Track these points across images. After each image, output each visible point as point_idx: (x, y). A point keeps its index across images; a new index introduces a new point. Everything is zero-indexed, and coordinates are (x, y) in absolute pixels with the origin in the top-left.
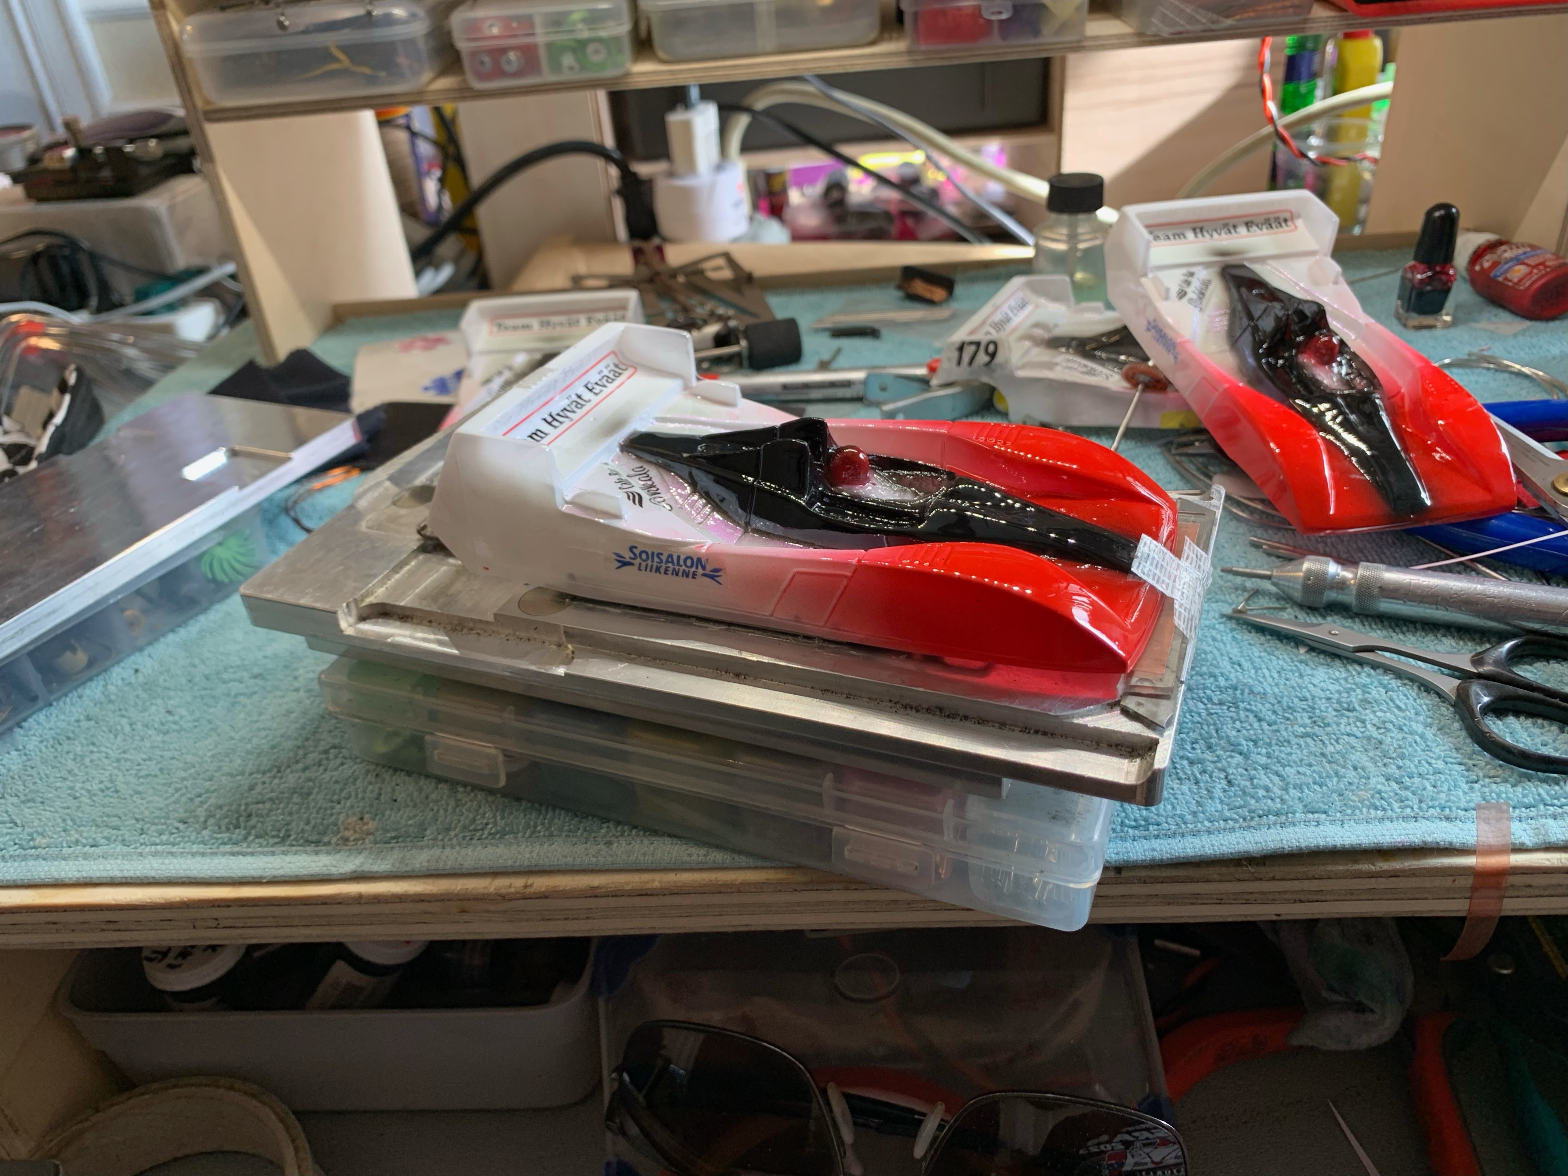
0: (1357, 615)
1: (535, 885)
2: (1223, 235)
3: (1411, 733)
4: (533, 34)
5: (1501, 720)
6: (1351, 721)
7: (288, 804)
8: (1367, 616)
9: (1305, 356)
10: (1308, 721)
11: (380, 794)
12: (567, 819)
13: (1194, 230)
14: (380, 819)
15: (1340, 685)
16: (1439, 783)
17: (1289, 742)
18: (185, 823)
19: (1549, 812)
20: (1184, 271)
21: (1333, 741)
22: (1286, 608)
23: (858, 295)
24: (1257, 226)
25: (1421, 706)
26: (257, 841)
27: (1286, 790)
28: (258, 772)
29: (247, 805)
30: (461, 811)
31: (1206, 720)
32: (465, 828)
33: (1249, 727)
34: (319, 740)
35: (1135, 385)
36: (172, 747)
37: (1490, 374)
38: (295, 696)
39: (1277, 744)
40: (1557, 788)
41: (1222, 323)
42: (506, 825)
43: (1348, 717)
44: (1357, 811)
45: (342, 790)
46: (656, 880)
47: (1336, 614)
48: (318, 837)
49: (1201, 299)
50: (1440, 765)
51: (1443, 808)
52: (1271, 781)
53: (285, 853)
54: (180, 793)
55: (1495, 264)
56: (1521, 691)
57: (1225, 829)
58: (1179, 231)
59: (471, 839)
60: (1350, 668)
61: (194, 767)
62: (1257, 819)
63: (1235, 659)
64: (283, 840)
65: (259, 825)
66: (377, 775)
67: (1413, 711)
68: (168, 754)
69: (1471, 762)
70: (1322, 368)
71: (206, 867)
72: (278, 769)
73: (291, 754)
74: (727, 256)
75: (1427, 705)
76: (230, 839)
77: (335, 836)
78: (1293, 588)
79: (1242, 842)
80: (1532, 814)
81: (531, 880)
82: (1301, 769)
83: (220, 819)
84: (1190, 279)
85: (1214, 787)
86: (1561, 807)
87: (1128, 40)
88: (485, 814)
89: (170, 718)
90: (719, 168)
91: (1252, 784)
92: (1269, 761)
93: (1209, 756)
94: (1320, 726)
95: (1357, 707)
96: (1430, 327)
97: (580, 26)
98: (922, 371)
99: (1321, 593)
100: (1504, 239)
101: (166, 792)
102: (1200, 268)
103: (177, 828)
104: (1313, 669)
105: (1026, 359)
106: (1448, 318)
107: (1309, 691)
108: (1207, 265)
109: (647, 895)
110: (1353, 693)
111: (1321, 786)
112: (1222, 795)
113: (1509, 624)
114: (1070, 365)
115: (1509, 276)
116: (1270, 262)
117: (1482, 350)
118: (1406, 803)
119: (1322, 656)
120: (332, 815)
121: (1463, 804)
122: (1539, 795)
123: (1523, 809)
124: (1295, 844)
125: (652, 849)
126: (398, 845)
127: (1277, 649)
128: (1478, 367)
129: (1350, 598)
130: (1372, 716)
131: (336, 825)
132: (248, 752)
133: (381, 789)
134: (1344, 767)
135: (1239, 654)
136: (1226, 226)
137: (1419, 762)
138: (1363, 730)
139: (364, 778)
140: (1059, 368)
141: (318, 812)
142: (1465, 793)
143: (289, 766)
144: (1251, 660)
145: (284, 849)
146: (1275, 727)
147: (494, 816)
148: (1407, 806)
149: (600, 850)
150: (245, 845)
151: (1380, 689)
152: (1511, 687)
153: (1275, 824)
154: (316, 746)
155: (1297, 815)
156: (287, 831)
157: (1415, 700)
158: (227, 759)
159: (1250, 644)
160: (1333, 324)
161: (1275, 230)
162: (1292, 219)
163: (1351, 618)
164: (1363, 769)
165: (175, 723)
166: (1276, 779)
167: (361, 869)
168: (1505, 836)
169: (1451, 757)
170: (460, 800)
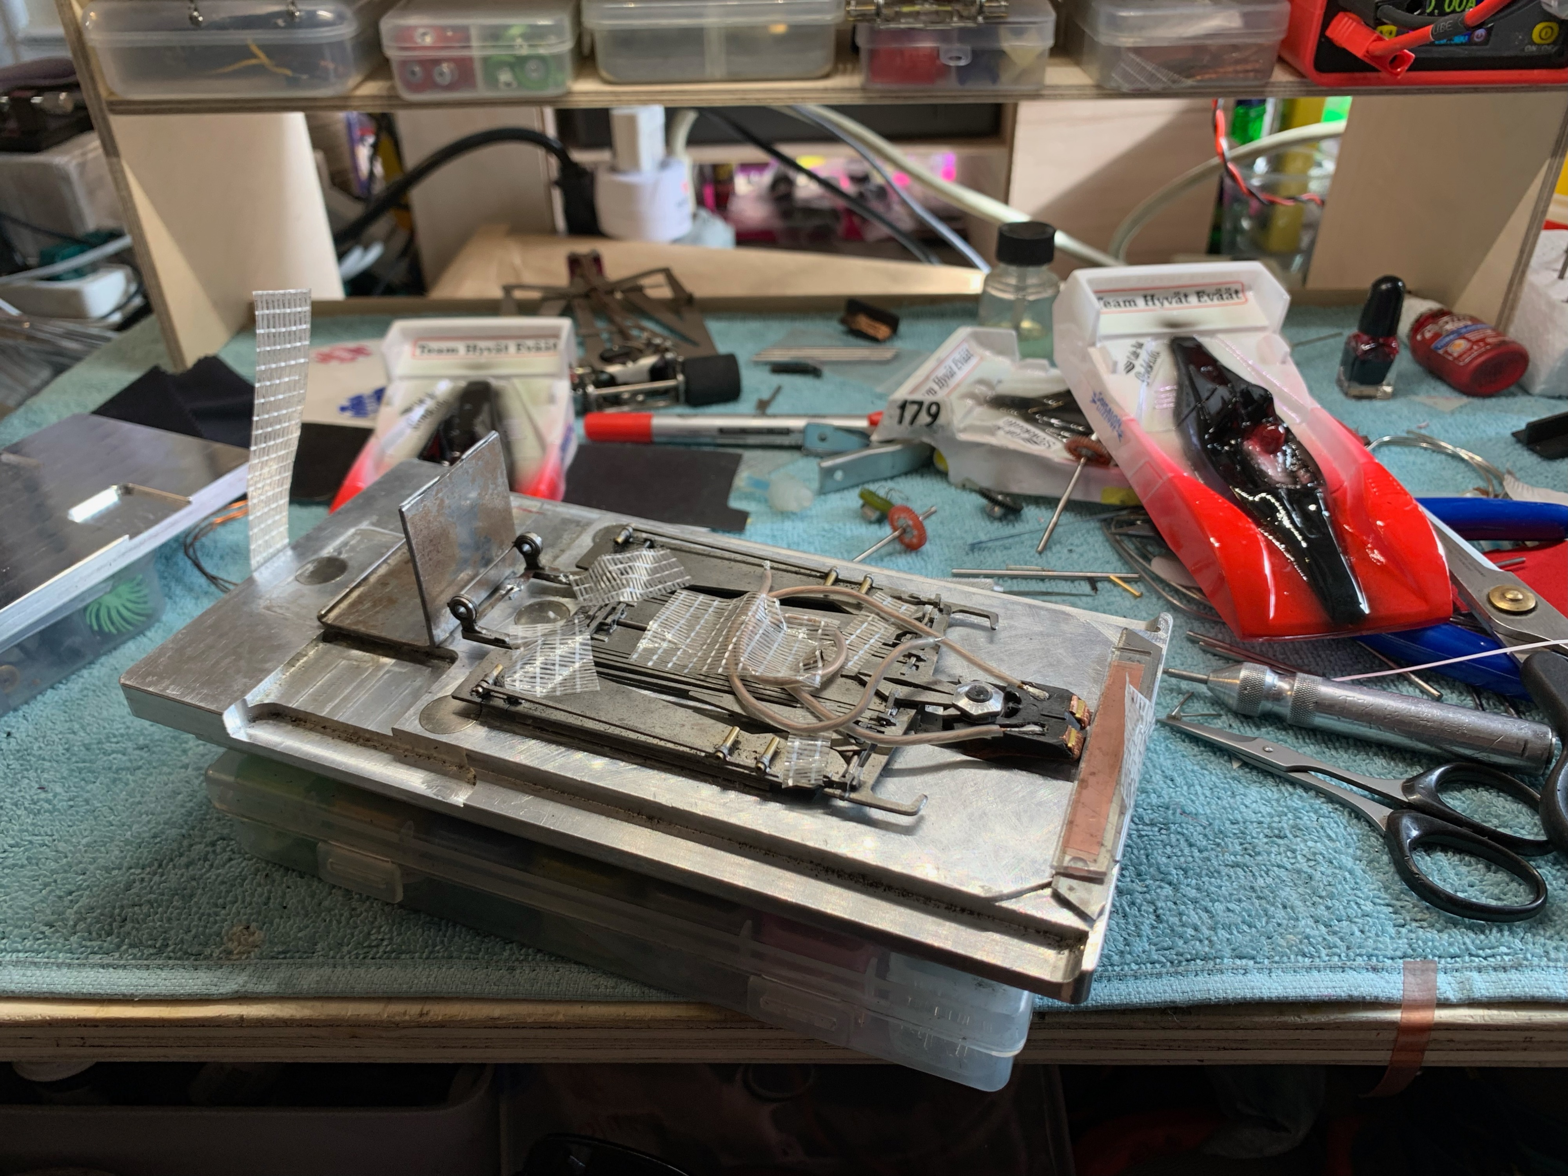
0: (1291, 727)
1: (432, 1013)
2: (1174, 305)
3: (1340, 868)
4: (469, 47)
5: (1429, 855)
6: (1282, 849)
7: (168, 907)
8: (1301, 728)
9: (1251, 442)
10: (1238, 848)
11: (269, 898)
12: (468, 937)
13: (1145, 297)
14: (268, 930)
15: (1272, 807)
16: (1367, 928)
17: (1219, 873)
18: (52, 926)
19: (1474, 964)
20: (1133, 341)
21: (1263, 873)
22: (1220, 715)
23: (800, 325)
24: (1208, 295)
25: (1350, 834)
26: (130, 951)
27: (1213, 929)
28: (137, 866)
29: (122, 907)
30: (355, 922)
31: (1136, 844)
32: (359, 944)
33: (1179, 853)
34: (207, 829)
35: (1078, 457)
36: (42, 830)
37: (1428, 454)
38: (183, 773)
39: (1207, 875)
40: (1482, 937)
41: (1168, 402)
42: (404, 942)
43: (1279, 845)
44: (1285, 959)
45: (228, 892)
46: (561, 1013)
47: (1271, 725)
48: (200, 948)
49: (1148, 372)
50: (1368, 907)
51: (1370, 957)
52: (1200, 918)
53: (161, 968)
54: (48, 889)
55: (1437, 336)
56: (1451, 826)
57: (1152, 974)
58: (1129, 298)
59: (364, 958)
60: (1283, 788)
61: (66, 857)
62: (1184, 963)
63: (1169, 773)
64: (160, 952)
65: (134, 932)
66: (267, 875)
67: (1343, 842)
68: (37, 839)
69: (1399, 904)
70: (1267, 456)
71: (72, 981)
72: (160, 864)
73: (175, 845)
74: (667, 273)
75: (1357, 835)
76: (101, 948)
77: (218, 948)
78: (1229, 695)
79: (1169, 990)
80: (1457, 965)
81: (427, 1008)
82: (1231, 906)
83: (91, 924)
84: (1139, 351)
85: (1142, 923)
86: (1485, 958)
87: (1087, 92)
88: (381, 927)
89: (43, 795)
90: (664, 165)
91: (1181, 920)
92: (1198, 895)
93: (1138, 887)
94: (1251, 856)
95: (1288, 833)
96: (1370, 398)
97: (519, 41)
98: (863, 424)
99: (1257, 703)
100: (1445, 308)
101: (34, 887)
102: (1149, 339)
103: (43, 933)
104: (1245, 787)
105: (968, 421)
106: (1388, 389)
107: (1241, 813)
108: (1156, 336)
109: (550, 1027)
110: (1285, 818)
111: (1250, 927)
112: (1149, 932)
113: (1441, 748)
114: (1012, 429)
115: (1450, 349)
116: (1220, 336)
117: (1420, 428)
118: (1335, 950)
119: (1254, 773)
120: (216, 922)
121: (1390, 953)
122: (1464, 944)
123: (1449, 960)
124: (1222, 995)
125: (557, 977)
126: (285, 961)
127: (1211, 762)
128: (1415, 446)
129: (1285, 710)
130: (1302, 846)
131: (219, 934)
132: (127, 842)
133: (270, 892)
134: (1273, 905)
135: (1172, 767)
136: (1177, 294)
137: (1349, 901)
138: (1293, 861)
139: (253, 879)
140: (1001, 433)
141: (200, 919)
142: (1391, 938)
143: (172, 860)
144: (1183, 774)
145: (160, 962)
146: (1205, 854)
147: (391, 931)
148: (1335, 954)
149: (502, 977)
150: (117, 955)
151: (1312, 814)
152: (1440, 821)
153: (1202, 971)
154: (203, 837)
155: (1226, 960)
156: (165, 939)
157: (1345, 827)
158: (103, 849)
159: (1183, 756)
160: (1280, 409)
161: (1226, 302)
162: (1243, 291)
163: (1285, 729)
164: (1292, 908)
165: (48, 801)
166: (1205, 916)
167: (244, 989)
168: (1429, 990)
169: (1379, 898)
170: (354, 909)
